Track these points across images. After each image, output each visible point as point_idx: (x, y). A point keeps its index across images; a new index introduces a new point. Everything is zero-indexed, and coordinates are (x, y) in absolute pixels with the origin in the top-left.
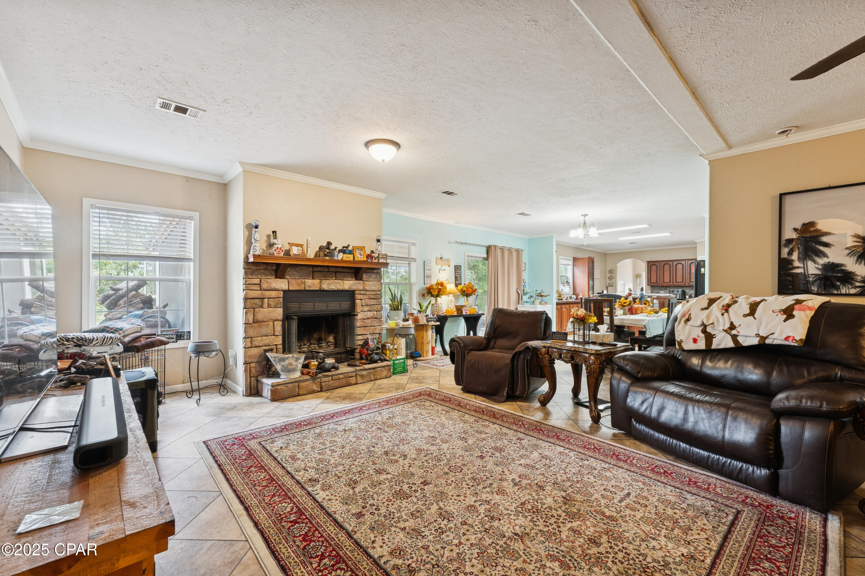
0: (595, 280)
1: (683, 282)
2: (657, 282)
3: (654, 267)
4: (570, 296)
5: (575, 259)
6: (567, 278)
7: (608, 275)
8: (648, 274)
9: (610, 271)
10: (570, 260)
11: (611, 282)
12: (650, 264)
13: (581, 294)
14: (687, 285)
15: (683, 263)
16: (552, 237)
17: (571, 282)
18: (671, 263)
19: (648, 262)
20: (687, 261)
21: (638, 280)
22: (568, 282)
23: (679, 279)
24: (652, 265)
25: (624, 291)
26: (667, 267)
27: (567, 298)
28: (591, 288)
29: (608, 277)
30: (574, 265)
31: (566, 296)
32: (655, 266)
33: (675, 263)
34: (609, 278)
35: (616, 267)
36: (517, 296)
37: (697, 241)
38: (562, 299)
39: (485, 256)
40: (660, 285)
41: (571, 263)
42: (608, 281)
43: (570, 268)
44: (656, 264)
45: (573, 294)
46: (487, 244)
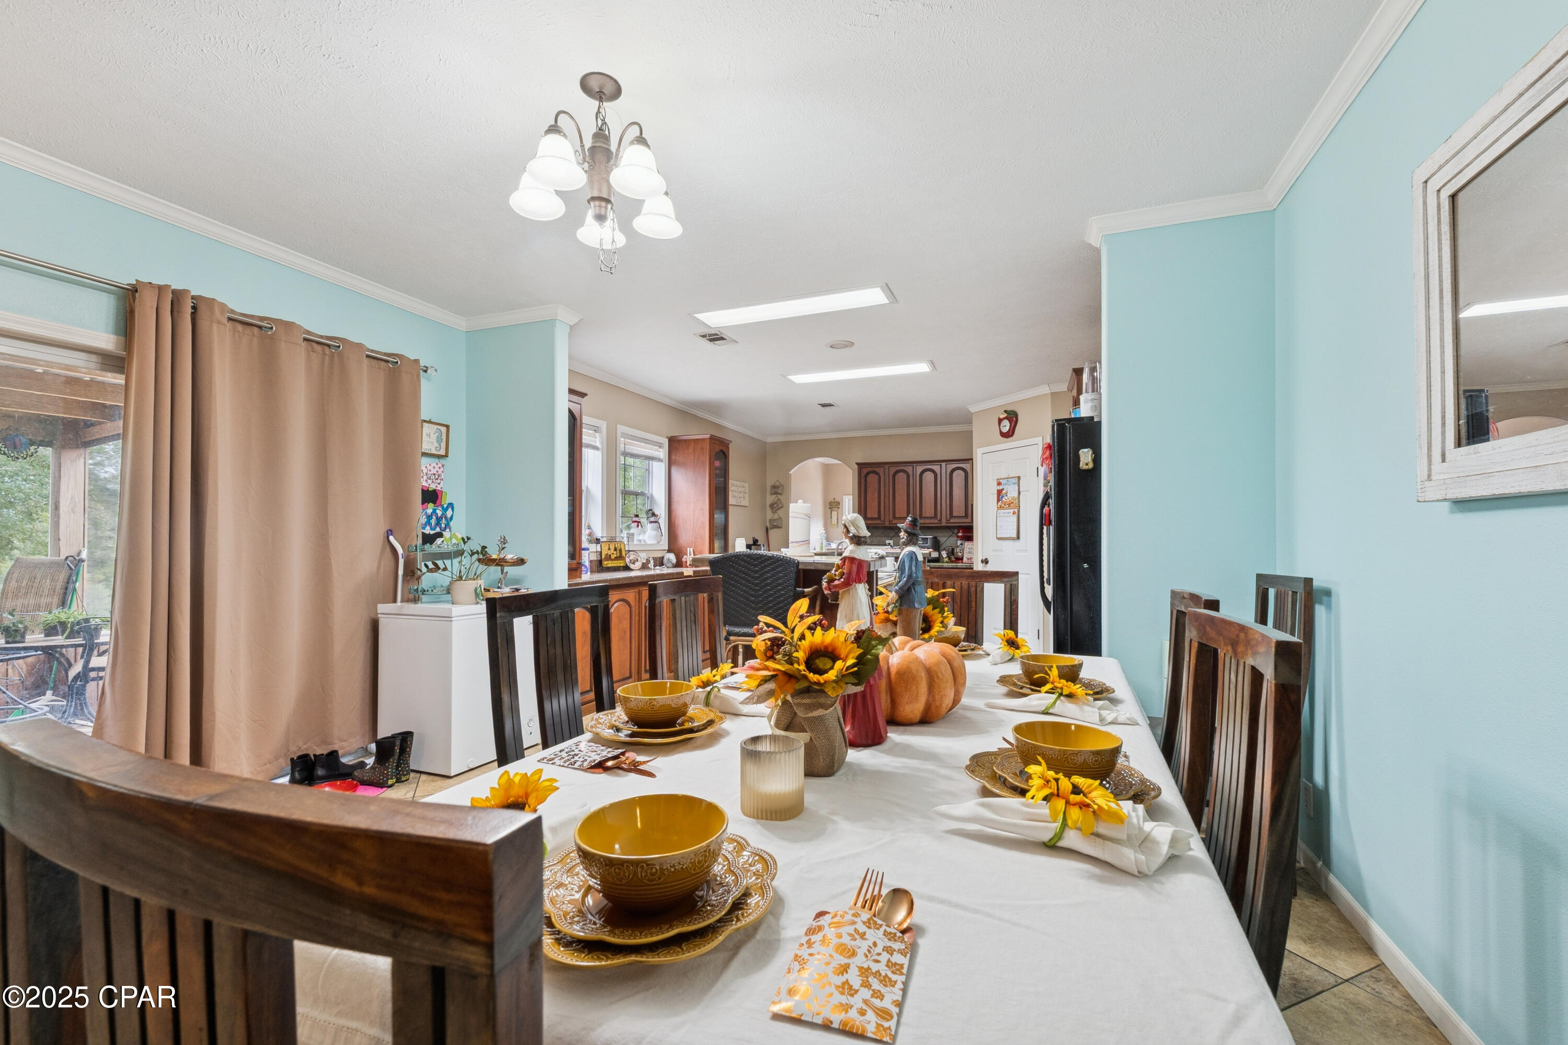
0: (731, 509)
1: (935, 516)
2: (879, 518)
3: (872, 478)
4: (659, 555)
5: (674, 444)
6: (651, 499)
7: (770, 499)
8: (860, 497)
9: (774, 487)
10: (660, 446)
11: (776, 516)
12: (865, 471)
13: (690, 550)
14: (944, 524)
15: (936, 468)
16: (552, 322)
17: (661, 510)
18: (909, 469)
19: (861, 466)
20: (944, 464)
21: (834, 514)
22: (652, 514)
23: (928, 510)
24: (868, 474)
25: (807, 542)
26: (901, 477)
27: (648, 561)
28: (720, 532)
29: (768, 504)
30: (670, 463)
31: (643, 557)
32: (877, 477)
33: (920, 469)
34: (772, 506)
35: (788, 477)
36: (392, 563)
37: (973, 409)
38: (627, 568)
39: (107, 341)
40: (887, 524)
41: (663, 453)
42: (769, 515)
43: (659, 470)
44: (877, 470)
45: (669, 551)
46: (127, 279)
